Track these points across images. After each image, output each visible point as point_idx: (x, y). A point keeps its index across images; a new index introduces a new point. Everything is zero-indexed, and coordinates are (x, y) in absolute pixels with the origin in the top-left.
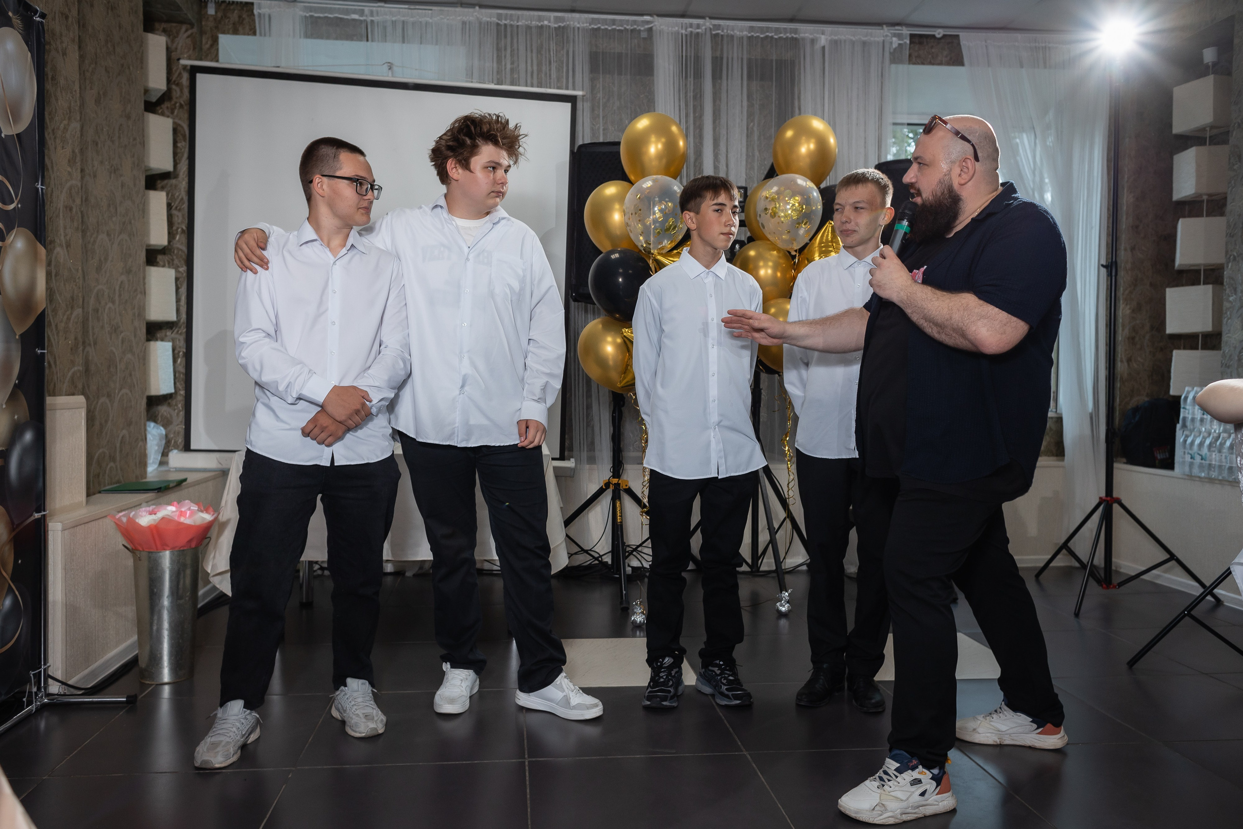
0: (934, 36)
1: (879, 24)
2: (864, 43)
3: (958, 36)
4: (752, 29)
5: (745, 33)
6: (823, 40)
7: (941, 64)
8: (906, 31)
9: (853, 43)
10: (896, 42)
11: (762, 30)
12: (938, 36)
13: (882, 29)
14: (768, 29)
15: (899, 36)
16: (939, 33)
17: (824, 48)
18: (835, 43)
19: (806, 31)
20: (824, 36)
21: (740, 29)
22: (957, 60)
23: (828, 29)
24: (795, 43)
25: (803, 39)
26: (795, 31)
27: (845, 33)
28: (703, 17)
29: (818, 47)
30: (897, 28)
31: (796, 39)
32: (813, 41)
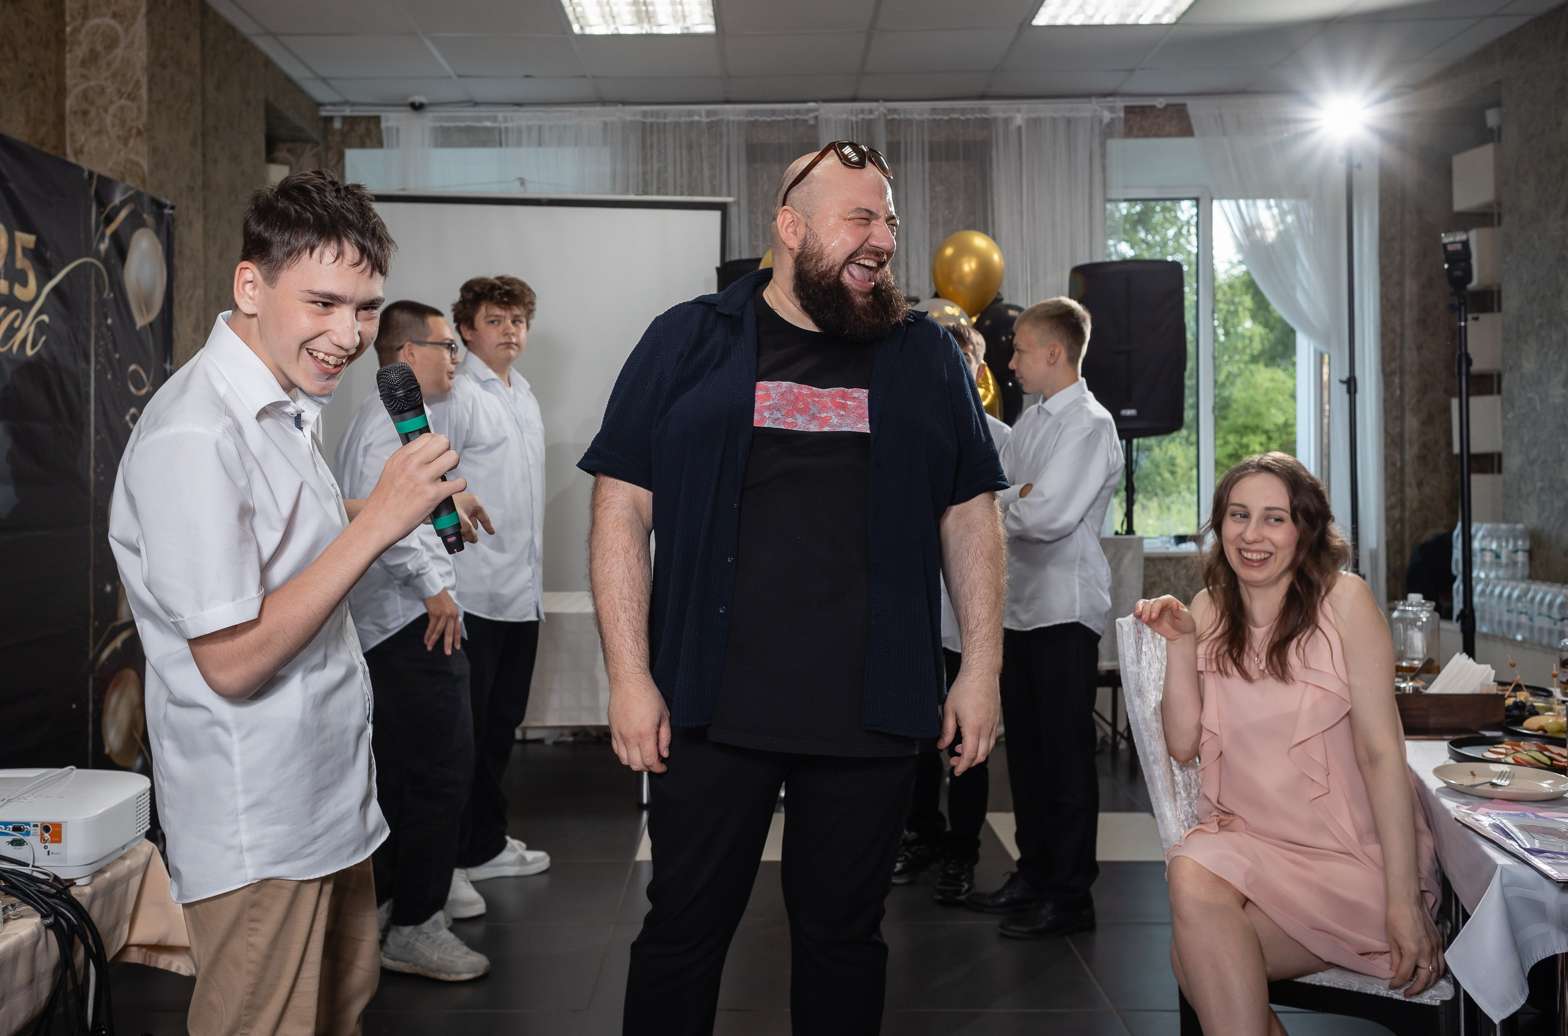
0: (1153, 107)
1: (1088, 96)
2: (1069, 121)
3: (1184, 105)
4: (934, 111)
5: (926, 116)
6: (1019, 119)
7: (1169, 135)
8: (1120, 103)
9: (1054, 121)
10: (1107, 116)
11: (945, 111)
12: (1159, 106)
13: (1091, 102)
14: (953, 110)
15: (1112, 109)
16: (1160, 103)
17: (1019, 128)
18: (1035, 123)
19: (997, 109)
20: (1019, 114)
21: (919, 110)
22: (1186, 130)
23: (1025, 105)
24: (987, 124)
25: (995, 119)
26: (985, 110)
27: (1045, 109)
28: (876, 100)
29: (1013, 127)
30: (1109, 99)
31: (986, 120)
32: (1007, 121)
